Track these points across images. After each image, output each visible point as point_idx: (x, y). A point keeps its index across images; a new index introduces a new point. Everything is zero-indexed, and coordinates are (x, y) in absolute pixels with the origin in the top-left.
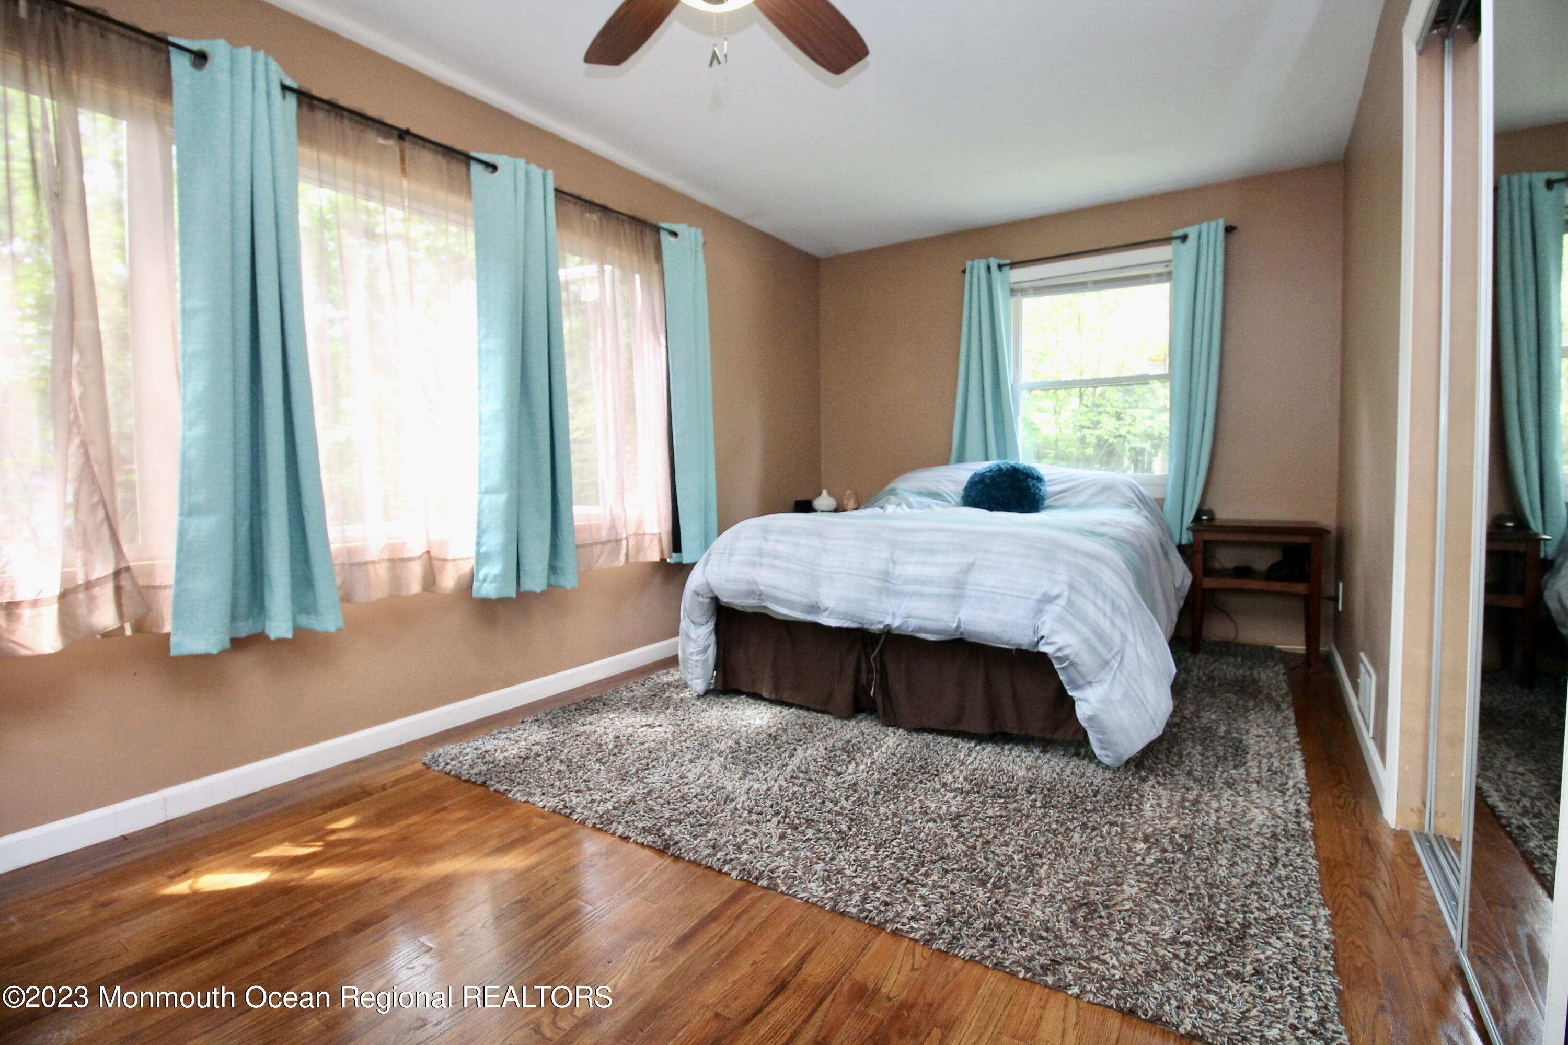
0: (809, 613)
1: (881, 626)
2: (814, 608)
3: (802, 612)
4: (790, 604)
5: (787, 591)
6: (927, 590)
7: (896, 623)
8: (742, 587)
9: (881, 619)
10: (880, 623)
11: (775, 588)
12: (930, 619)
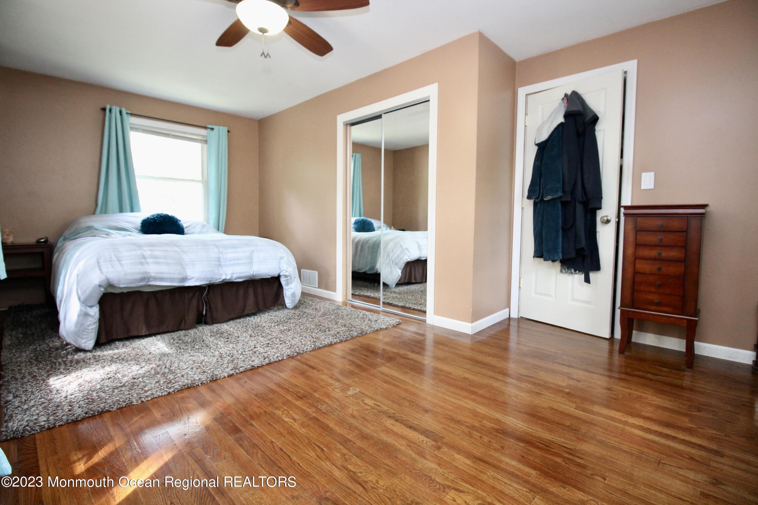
0: (181, 282)
1: (221, 280)
2: (185, 279)
3: (178, 282)
4: (172, 280)
5: (170, 274)
6: (240, 262)
7: (228, 277)
8: (138, 276)
9: (220, 277)
10: (220, 279)
11: (162, 273)
12: (243, 273)
